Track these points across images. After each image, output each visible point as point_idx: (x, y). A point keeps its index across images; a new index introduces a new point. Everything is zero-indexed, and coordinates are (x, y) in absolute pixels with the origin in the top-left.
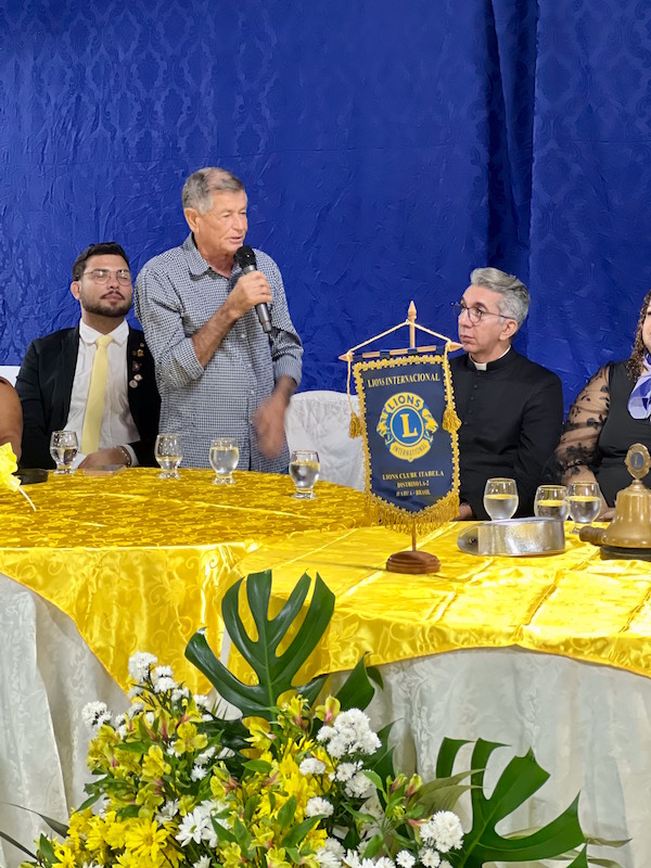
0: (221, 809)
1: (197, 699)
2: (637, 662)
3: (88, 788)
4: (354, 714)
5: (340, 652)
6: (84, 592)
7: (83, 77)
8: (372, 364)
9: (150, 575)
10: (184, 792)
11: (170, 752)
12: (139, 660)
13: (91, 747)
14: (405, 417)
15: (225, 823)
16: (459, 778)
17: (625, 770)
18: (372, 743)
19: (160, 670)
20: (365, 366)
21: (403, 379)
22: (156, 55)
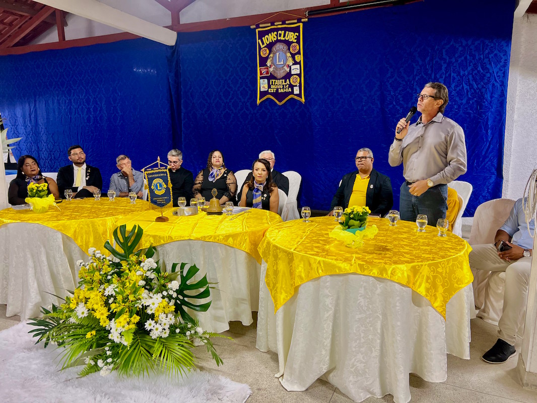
0: (116, 286)
1: (107, 258)
2: (218, 240)
3: (79, 283)
4: (150, 259)
5: (145, 244)
6: (75, 231)
7: (71, 102)
8: (149, 172)
9: (93, 226)
10: (106, 282)
11: (101, 273)
12: (91, 250)
13: (79, 272)
14: (158, 184)
15: (117, 290)
16: (177, 272)
17: (216, 265)
18: (154, 266)
19: (97, 252)
20: (147, 172)
21: (157, 175)
22: (90, 97)
